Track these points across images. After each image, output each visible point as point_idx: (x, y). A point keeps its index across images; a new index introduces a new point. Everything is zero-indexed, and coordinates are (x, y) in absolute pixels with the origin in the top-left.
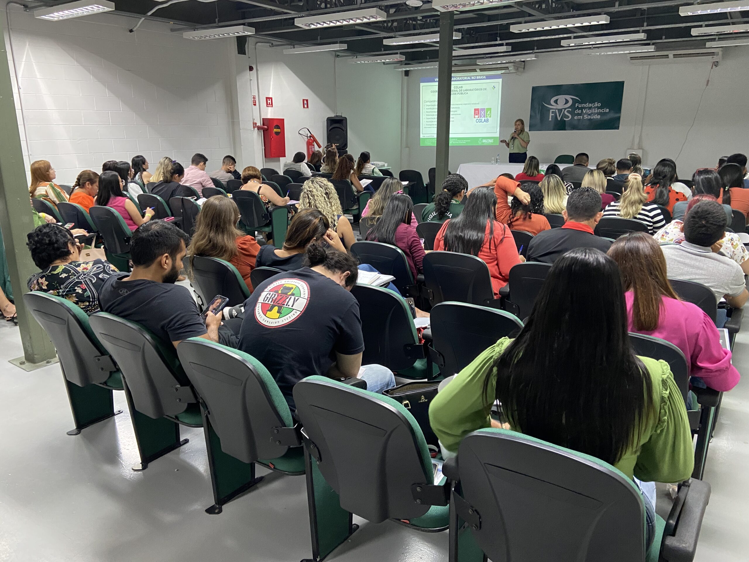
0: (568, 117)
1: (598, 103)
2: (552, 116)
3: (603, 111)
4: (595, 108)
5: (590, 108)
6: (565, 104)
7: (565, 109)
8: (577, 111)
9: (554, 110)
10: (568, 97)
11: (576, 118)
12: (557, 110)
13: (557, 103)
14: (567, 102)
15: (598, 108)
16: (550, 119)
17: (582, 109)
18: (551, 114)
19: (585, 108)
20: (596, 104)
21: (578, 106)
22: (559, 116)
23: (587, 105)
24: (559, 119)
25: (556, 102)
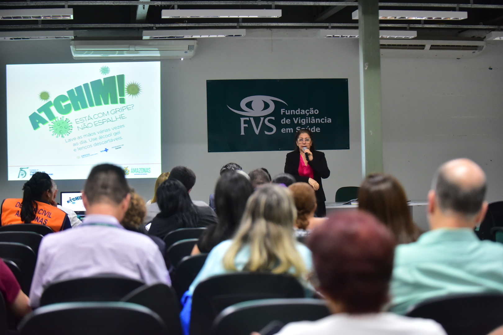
0: (271, 130)
1: (314, 110)
2: (245, 127)
3: (323, 121)
4: (310, 116)
5: (303, 117)
6: (264, 109)
7: (265, 117)
8: (284, 121)
9: (248, 119)
10: (268, 99)
11: (283, 130)
12: (252, 119)
13: (251, 108)
14: (267, 106)
15: (316, 116)
16: (243, 133)
17: (291, 117)
18: (243, 125)
19: (296, 116)
20: (312, 112)
21: (284, 113)
22: (257, 128)
23: (298, 112)
24: (257, 132)
25: (249, 105)
